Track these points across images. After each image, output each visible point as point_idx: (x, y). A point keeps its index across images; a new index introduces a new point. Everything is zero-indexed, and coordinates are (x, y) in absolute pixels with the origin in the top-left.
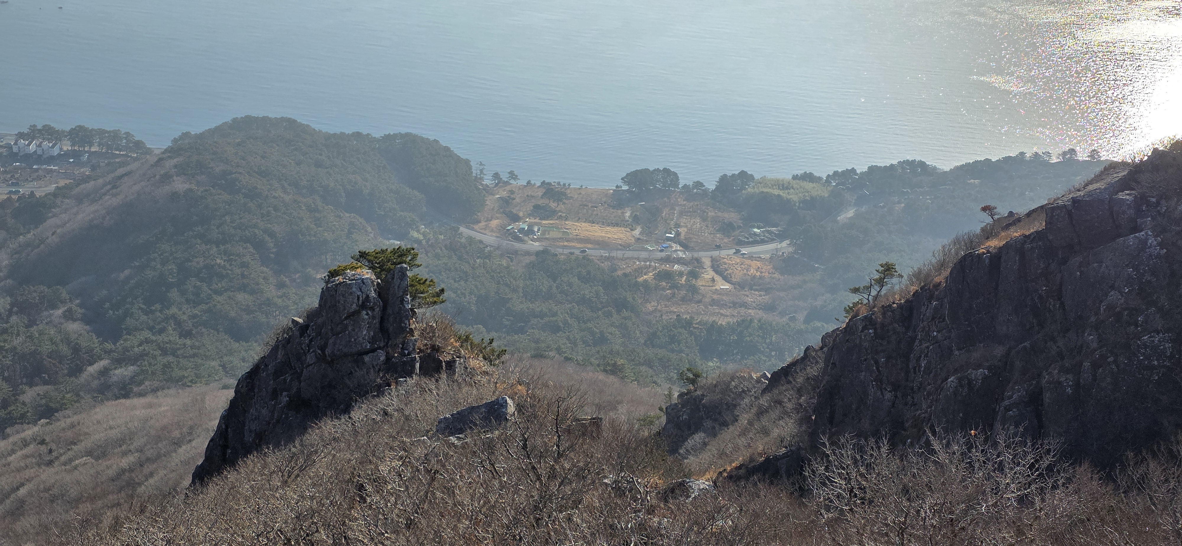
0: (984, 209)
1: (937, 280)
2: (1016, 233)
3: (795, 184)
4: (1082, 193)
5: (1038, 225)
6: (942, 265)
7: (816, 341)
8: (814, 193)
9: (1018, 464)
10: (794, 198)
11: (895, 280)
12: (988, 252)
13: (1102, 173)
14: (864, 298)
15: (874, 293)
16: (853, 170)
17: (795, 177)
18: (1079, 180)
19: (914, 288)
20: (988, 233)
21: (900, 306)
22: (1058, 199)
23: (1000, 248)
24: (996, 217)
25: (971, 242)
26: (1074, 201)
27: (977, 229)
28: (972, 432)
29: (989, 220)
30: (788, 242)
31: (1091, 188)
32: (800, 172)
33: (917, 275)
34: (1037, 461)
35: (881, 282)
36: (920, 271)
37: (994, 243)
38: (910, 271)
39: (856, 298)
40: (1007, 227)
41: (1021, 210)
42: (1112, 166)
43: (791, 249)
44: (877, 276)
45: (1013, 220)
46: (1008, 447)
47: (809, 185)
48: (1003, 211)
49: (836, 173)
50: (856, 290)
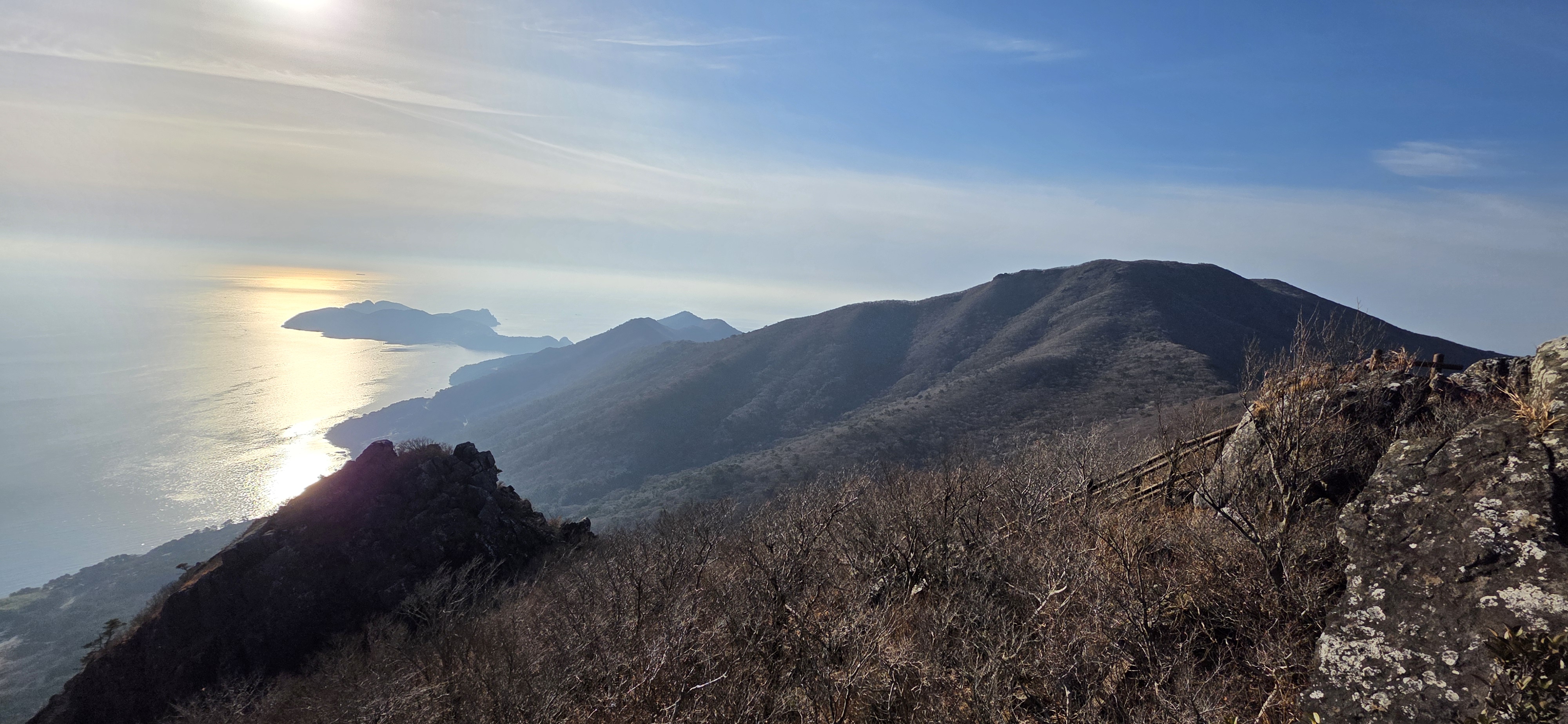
0: (179, 567)
1: (153, 616)
2: (204, 573)
3: (13, 598)
4: (242, 540)
5: (219, 563)
6: (154, 608)
7: (59, 689)
8: (34, 599)
9: (239, 692)
10: (16, 608)
11: (119, 629)
12: (188, 589)
13: (251, 527)
14: (97, 648)
15: (104, 641)
16: (67, 575)
17: (13, 595)
18: (238, 534)
19: (136, 628)
20: (184, 579)
21: (128, 641)
22: (227, 547)
23: (195, 585)
24: (188, 569)
25: (174, 587)
26: (238, 545)
27: (177, 579)
28: (203, 689)
29: (184, 571)
30: (15, 637)
31: (247, 535)
32: (17, 590)
33: (138, 619)
34: (251, 685)
35: (109, 633)
36: (139, 616)
37: (190, 583)
38: (131, 619)
39: (89, 650)
40: (198, 571)
41: (204, 559)
42: (257, 521)
43: (20, 641)
44: (105, 631)
45: (200, 567)
46: (230, 686)
47: (27, 596)
48: (192, 563)
49: (52, 582)
50: (87, 646)
